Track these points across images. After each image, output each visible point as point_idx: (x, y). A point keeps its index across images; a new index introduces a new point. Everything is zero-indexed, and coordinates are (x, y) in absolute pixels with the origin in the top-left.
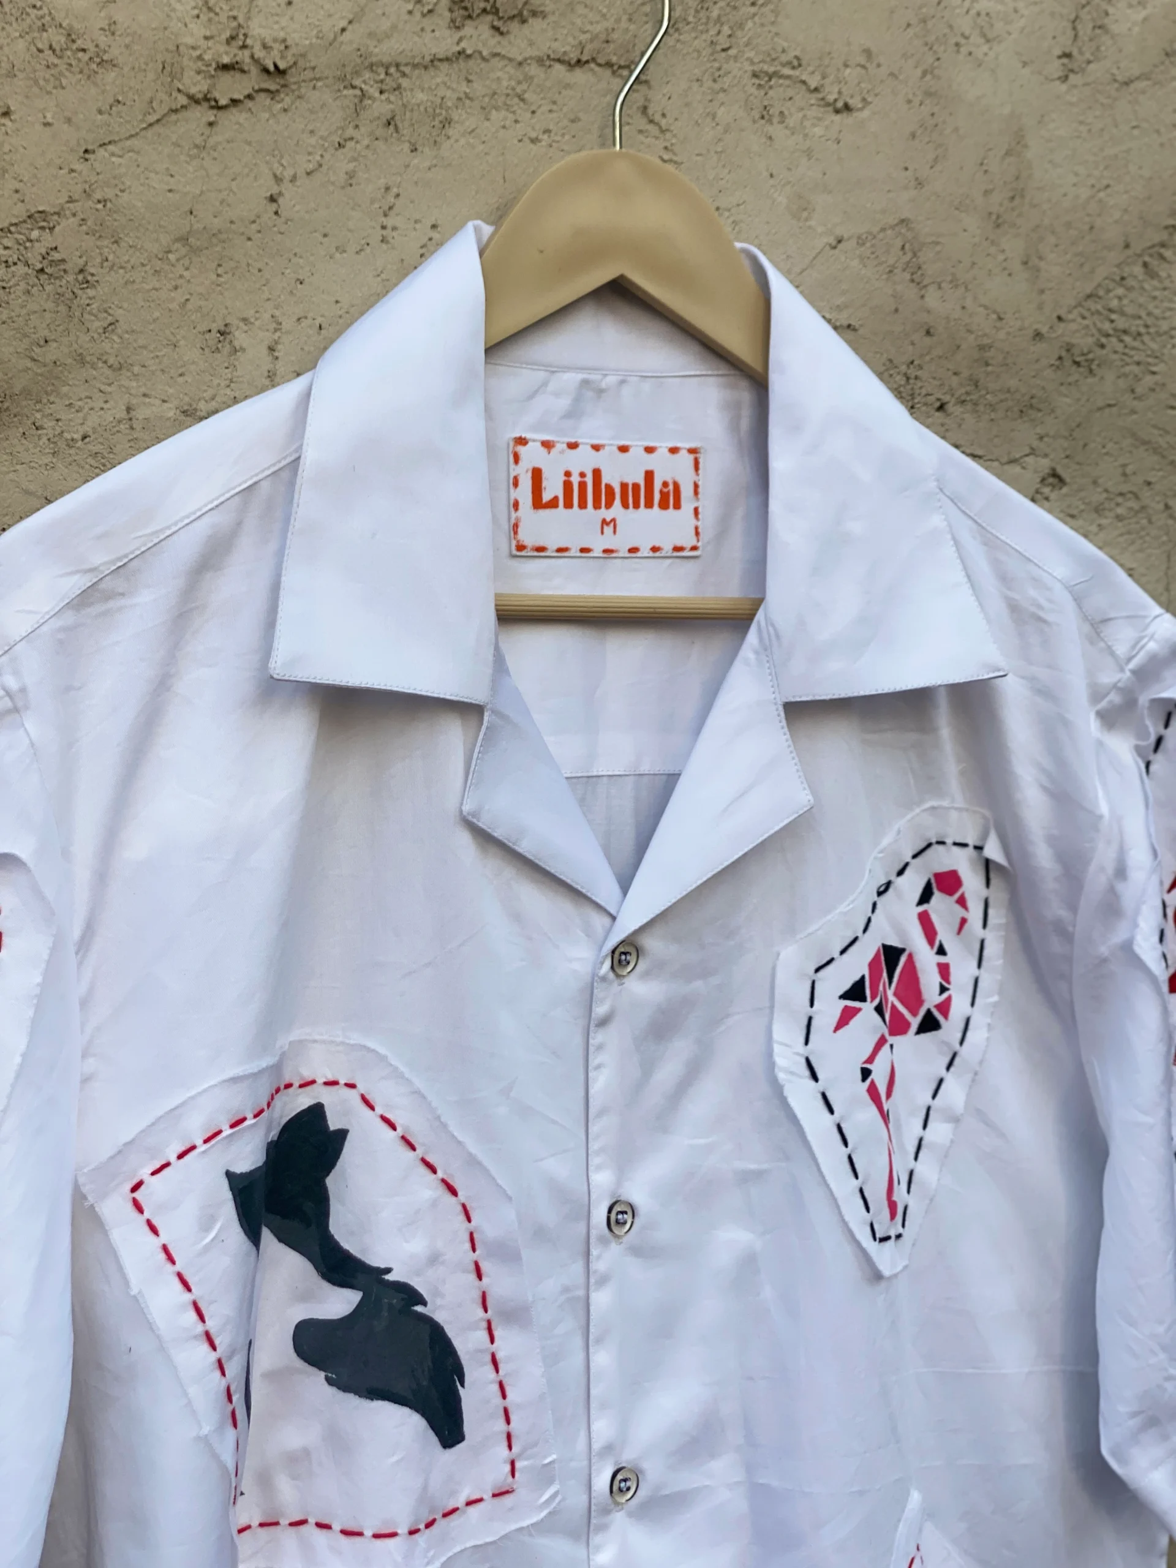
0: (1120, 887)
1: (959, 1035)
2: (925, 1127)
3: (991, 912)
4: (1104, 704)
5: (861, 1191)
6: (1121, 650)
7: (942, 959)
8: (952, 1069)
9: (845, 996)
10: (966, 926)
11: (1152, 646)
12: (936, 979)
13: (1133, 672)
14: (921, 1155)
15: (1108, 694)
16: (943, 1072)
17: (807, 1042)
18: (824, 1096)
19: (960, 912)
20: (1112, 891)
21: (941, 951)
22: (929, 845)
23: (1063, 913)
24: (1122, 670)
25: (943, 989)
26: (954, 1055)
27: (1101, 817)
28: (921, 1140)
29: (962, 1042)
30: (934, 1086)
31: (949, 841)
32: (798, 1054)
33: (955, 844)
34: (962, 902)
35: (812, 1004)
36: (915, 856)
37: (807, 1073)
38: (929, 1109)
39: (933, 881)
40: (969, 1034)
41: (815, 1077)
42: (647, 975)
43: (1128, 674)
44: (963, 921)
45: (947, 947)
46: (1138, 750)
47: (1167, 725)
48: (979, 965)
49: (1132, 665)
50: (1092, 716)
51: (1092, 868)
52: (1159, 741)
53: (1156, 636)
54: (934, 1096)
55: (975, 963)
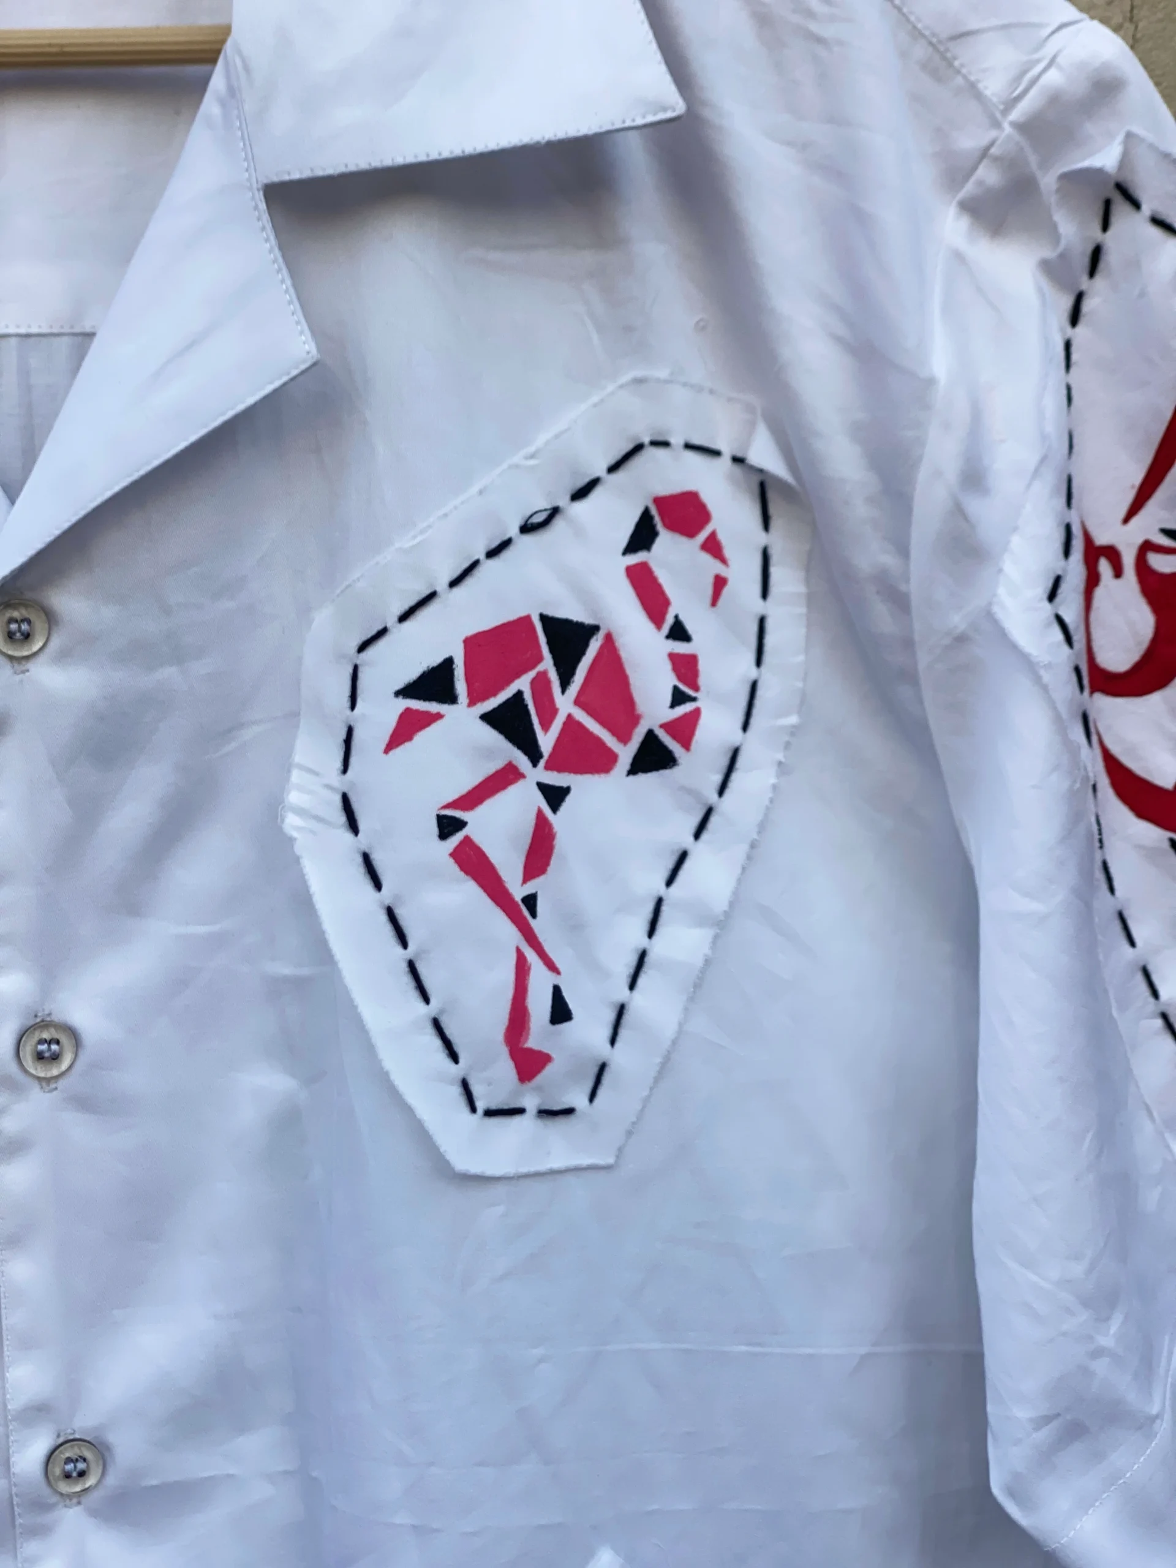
0: (974, 506)
1: (718, 778)
2: (651, 933)
3: (774, 570)
4: (969, 189)
5: (437, 1024)
6: (994, 87)
7: (681, 648)
8: (705, 836)
9: (407, 691)
10: (726, 591)
11: (1053, 78)
12: (667, 680)
13: (1022, 127)
14: (642, 981)
15: (974, 168)
16: (686, 840)
17: (345, 770)
18: (367, 859)
19: (713, 567)
20: (959, 511)
21: (679, 632)
22: (638, 448)
23: (889, 560)
24: (997, 125)
25: (679, 698)
26: (709, 812)
27: (931, 382)
28: (643, 956)
29: (722, 790)
30: (670, 864)
31: (677, 440)
32: (329, 787)
33: (689, 446)
34: (713, 547)
35: (353, 706)
36: (613, 469)
37: (342, 819)
38: (659, 902)
39: (654, 512)
40: (735, 777)
41: (353, 826)
42: (64, 657)
43: (1008, 129)
44: (720, 583)
45: (690, 627)
46: (1053, 270)
47: (1105, 226)
48: (759, 662)
49: (1017, 113)
50: (952, 210)
51: (923, 475)
52: (1096, 255)
53: (1060, 60)
54: (669, 882)
55: (751, 656)
